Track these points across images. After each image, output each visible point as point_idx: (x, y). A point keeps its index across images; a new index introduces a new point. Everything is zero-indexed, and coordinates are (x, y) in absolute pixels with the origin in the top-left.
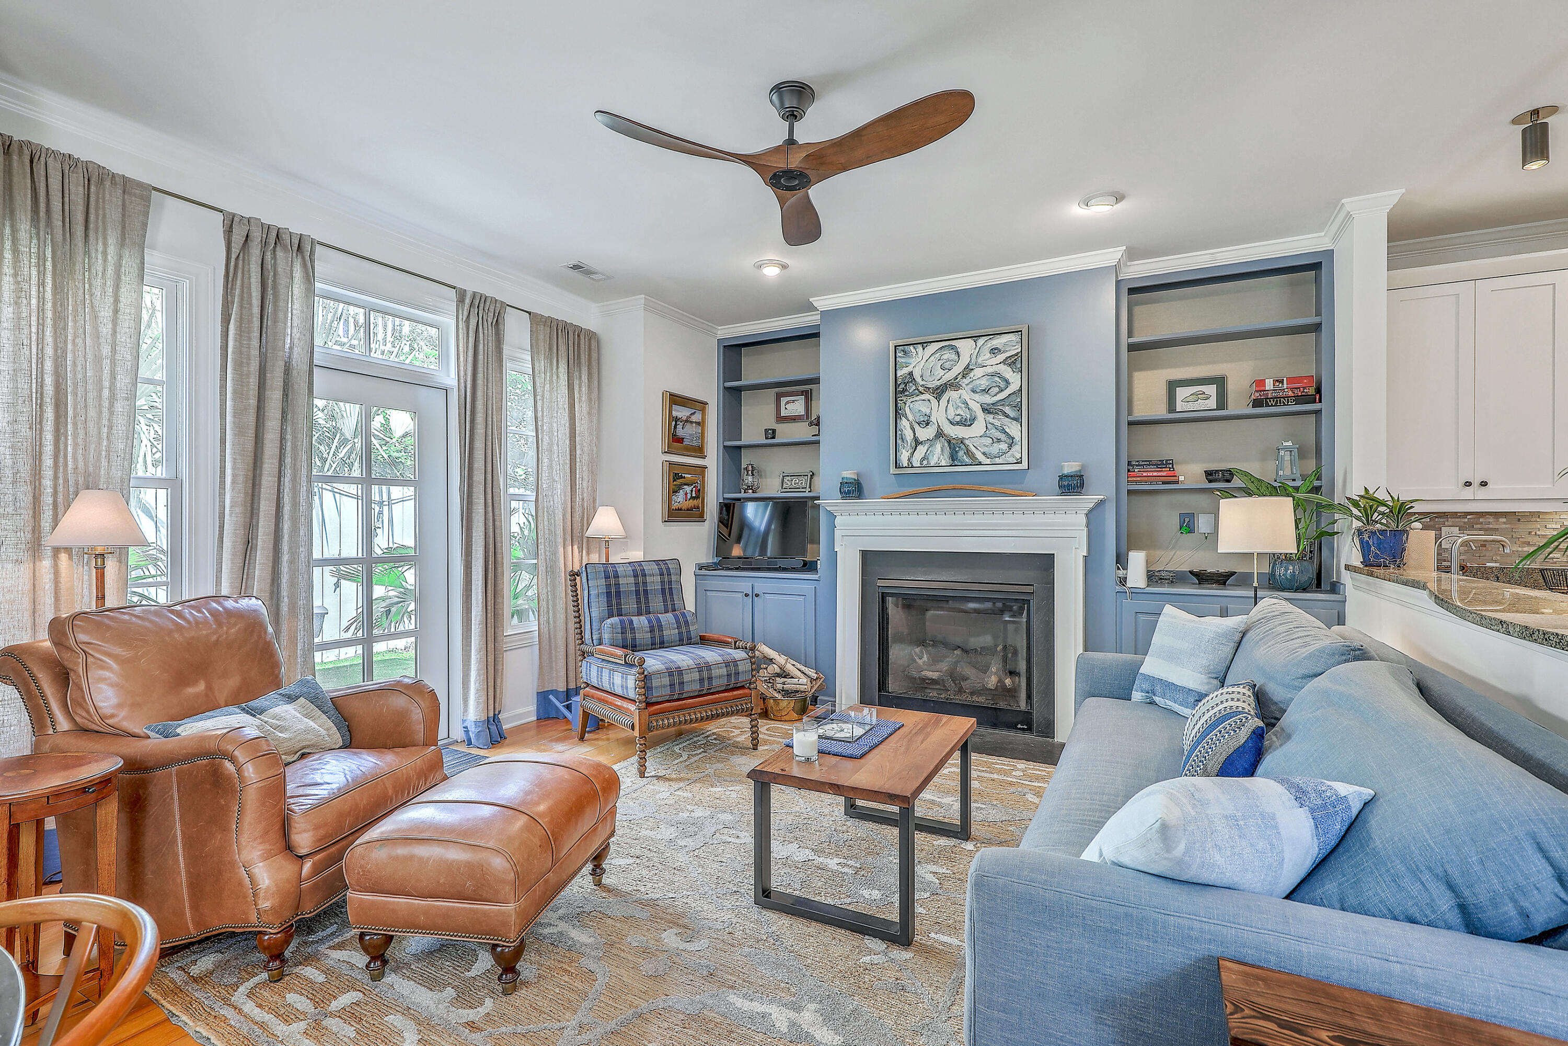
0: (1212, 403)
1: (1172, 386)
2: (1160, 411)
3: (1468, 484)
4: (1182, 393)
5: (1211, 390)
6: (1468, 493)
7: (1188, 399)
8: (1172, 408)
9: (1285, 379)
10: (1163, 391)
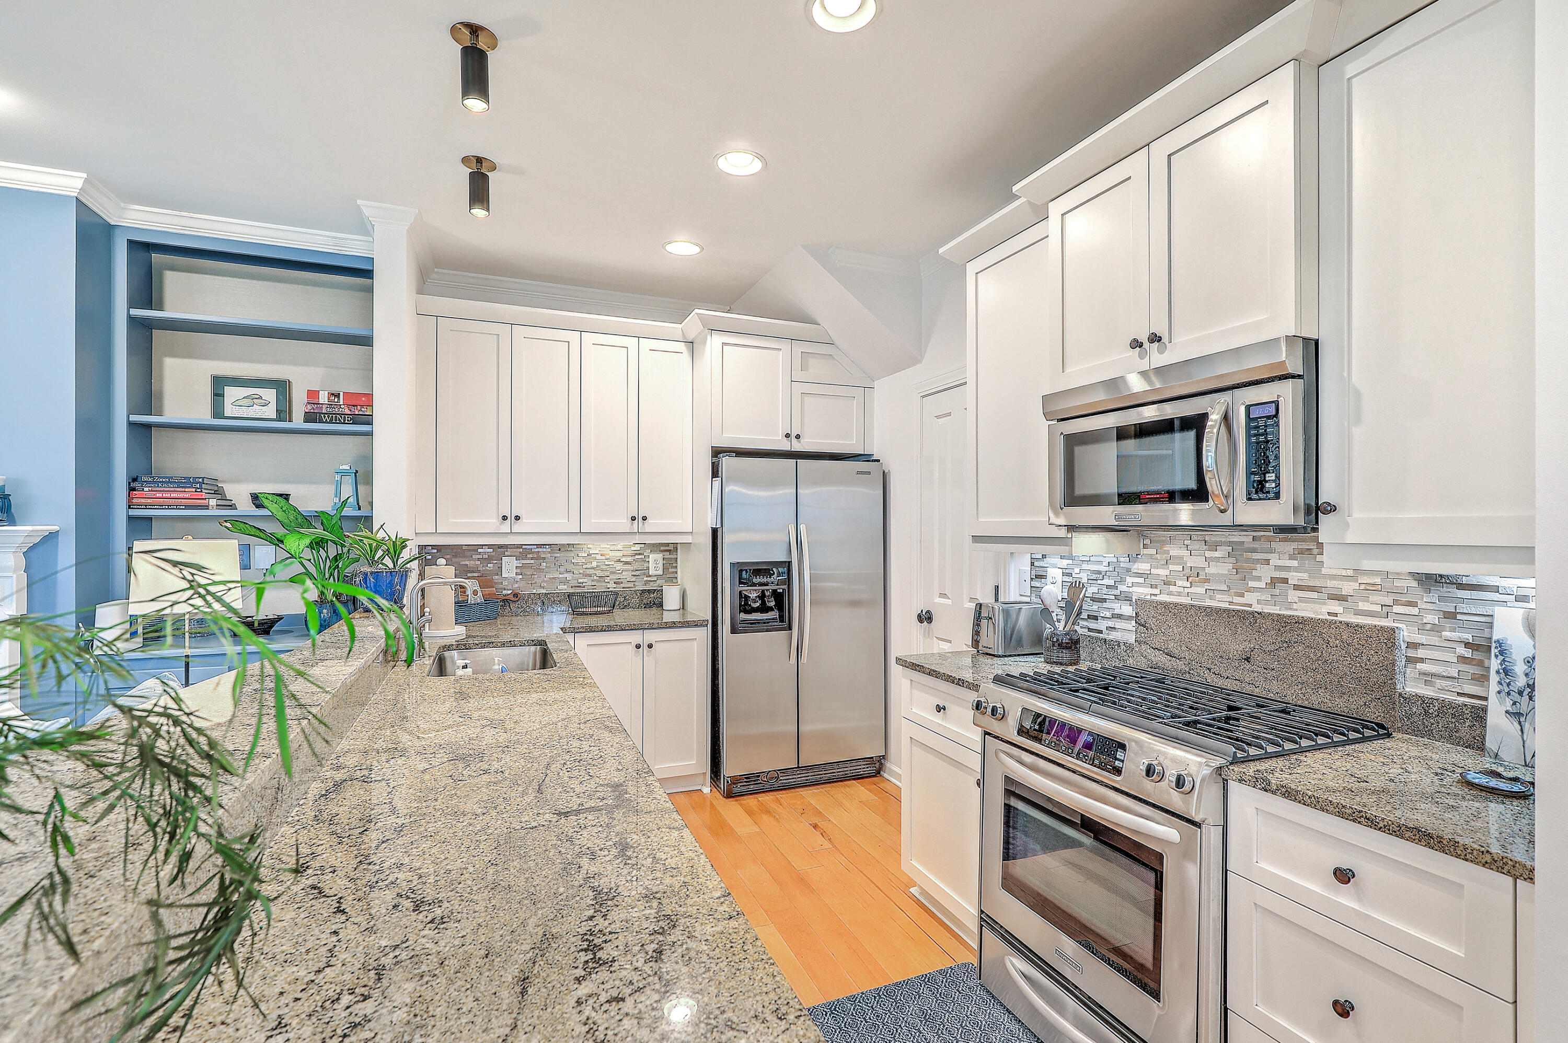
0: (270, 411)
1: (219, 384)
2: (204, 415)
3: (505, 518)
4: (232, 394)
5: (270, 395)
6: (505, 528)
7: (240, 403)
8: (218, 412)
9: (341, 394)
10: (207, 389)
